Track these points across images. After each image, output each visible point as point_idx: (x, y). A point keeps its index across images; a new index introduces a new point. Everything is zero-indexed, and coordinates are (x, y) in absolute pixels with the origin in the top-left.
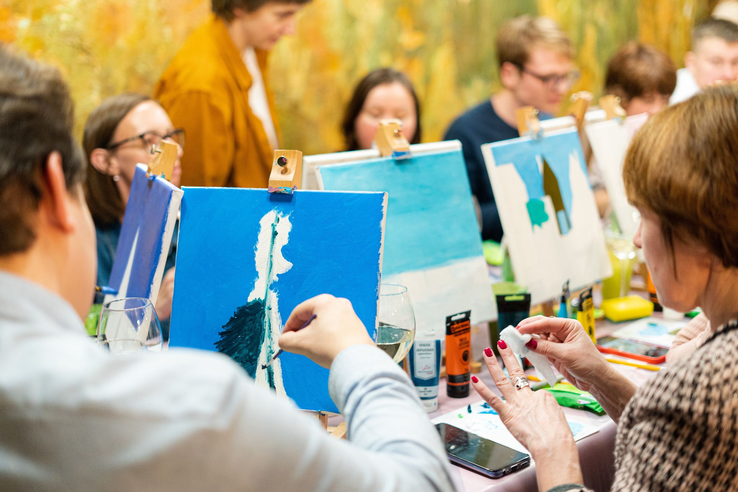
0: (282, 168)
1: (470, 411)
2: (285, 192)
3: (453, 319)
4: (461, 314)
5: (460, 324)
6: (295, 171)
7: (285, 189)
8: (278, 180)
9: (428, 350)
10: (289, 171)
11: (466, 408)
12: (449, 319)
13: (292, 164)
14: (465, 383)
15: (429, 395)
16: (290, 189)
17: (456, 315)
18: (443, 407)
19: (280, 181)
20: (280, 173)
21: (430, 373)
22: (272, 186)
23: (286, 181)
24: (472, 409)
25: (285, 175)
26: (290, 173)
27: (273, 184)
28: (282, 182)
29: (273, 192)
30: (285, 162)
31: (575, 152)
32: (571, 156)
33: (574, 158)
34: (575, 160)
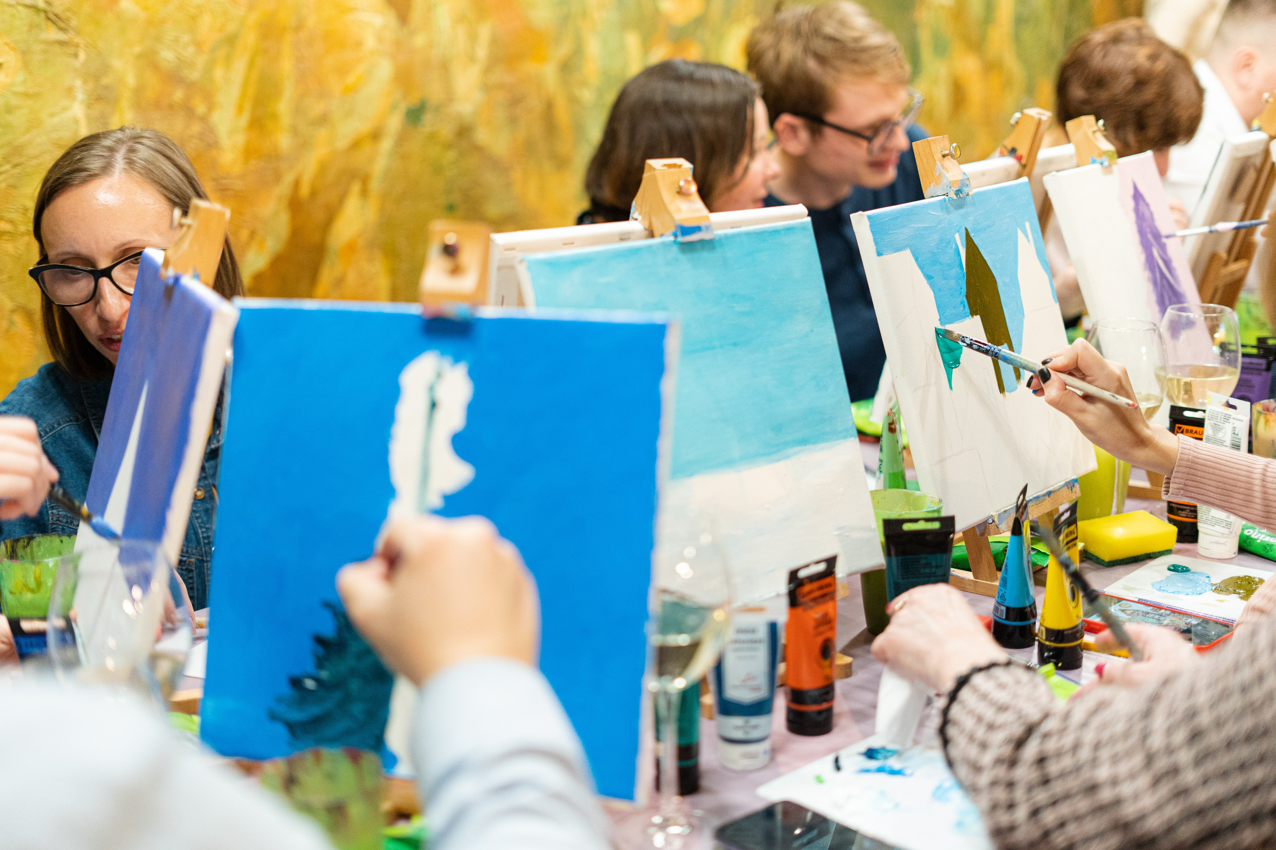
0: (451, 263)
1: (838, 768)
3: (802, 574)
4: (818, 562)
5: (815, 585)
8: (442, 291)
9: (755, 641)
10: (464, 269)
11: (830, 759)
12: (793, 575)
13: (470, 255)
14: (825, 706)
15: (755, 734)
17: (807, 566)
18: (781, 758)
20: (446, 272)
21: (756, 689)
24: (842, 762)
26: (467, 273)
29: (432, 317)
31: (1027, 225)
32: (1020, 234)
33: (1027, 236)
34: (1029, 241)
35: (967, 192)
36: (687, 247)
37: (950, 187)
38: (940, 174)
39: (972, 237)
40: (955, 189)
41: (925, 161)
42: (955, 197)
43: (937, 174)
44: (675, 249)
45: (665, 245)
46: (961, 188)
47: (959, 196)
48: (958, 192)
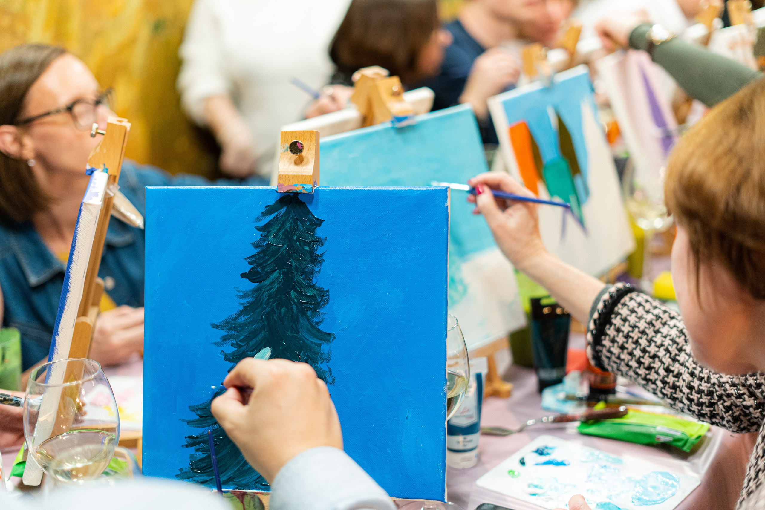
0: (296, 157)
1: (523, 463)
2: (303, 191)
6: (314, 160)
7: (303, 187)
8: (291, 174)
10: (305, 160)
13: (308, 151)
15: (469, 446)
16: (310, 187)
19: (294, 176)
20: (293, 163)
22: (283, 183)
23: (303, 175)
25: (300, 166)
26: (307, 163)
27: (284, 180)
28: (297, 176)
29: (285, 192)
30: (300, 148)
36: (400, 130)
44: (392, 133)
45: (387, 130)
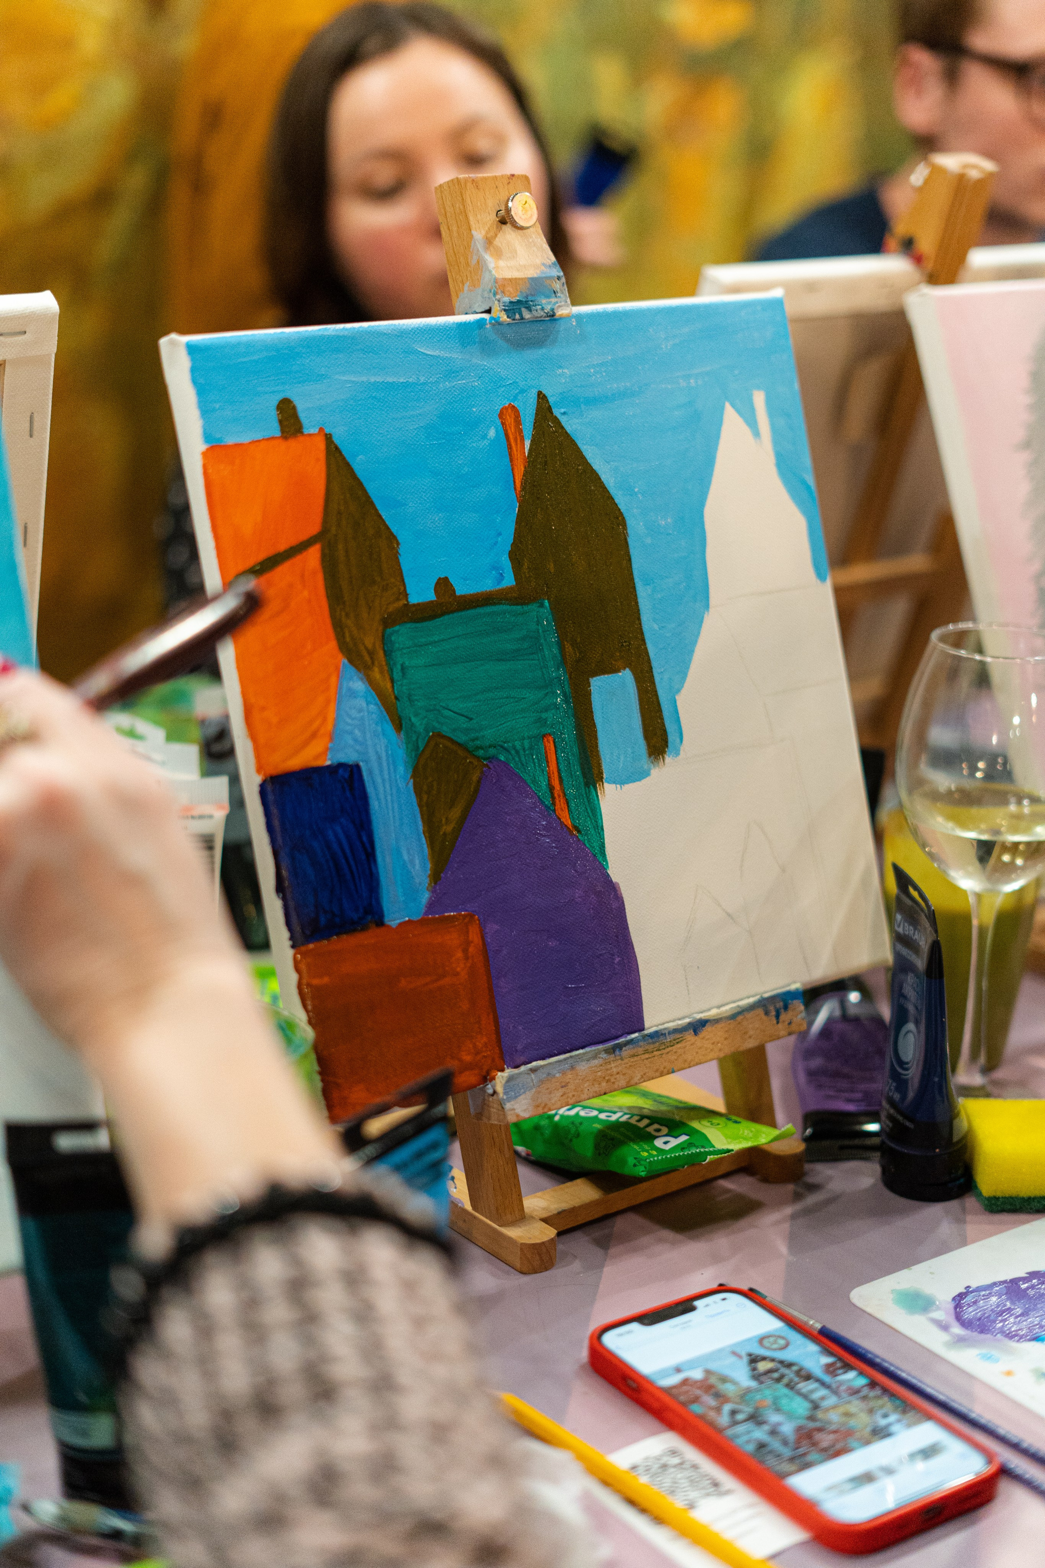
31: (759, 399)
32: (730, 413)
33: (752, 422)
34: (756, 434)
35: (548, 308)
37: (495, 294)
38: (478, 262)
39: (559, 417)
40: (506, 299)
41: (455, 228)
42: (504, 317)
43: (473, 262)
46: (530, 298)
47: (517, 316)
48: (512, 308)
